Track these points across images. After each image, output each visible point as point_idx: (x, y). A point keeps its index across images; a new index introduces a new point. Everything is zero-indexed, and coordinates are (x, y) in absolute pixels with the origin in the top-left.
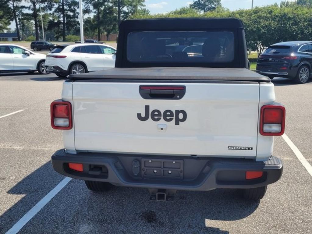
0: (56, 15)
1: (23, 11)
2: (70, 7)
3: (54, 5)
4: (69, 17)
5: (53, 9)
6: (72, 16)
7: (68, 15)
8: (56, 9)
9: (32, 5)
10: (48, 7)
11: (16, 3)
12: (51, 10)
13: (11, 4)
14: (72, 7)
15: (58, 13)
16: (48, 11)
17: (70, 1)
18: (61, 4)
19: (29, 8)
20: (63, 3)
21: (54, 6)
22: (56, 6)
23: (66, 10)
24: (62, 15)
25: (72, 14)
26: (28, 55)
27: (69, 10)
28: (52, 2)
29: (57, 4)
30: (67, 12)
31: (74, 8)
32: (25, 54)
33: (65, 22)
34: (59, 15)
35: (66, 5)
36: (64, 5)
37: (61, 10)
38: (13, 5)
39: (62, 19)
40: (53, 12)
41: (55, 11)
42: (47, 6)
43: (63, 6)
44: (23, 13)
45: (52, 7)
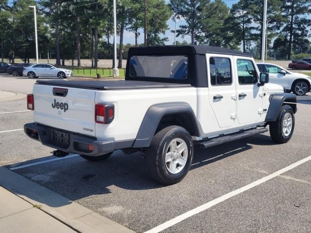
0: (283, 34)
1: (251, 32)
2: (299, 26)
3: (283, 24)
4: (296, 35)
5: (281, 29)
6: (300, 35)
7: (296, 33)
8: (284, 28)
9: (260, 26)
10: (276, 27)
11: (246, 25)
12: (279, 29)
13: (242, 26)
14: (302, 26)
15: (285, 32)
16: (276, 30)
17: (299, 20)
18: (289, 23)
19: (257, 29)
20: (292, 22)
21: (283, 26)
22: (285, 25)
23: (294, 28)
24: (289, 34)
25: (300, 32)
26: (284, 74)
27: (297, 29)
28: (281, 22)
29: (285, 24)
30: (296, 31)
31: (303, 26)
32: (282, 73)
33: (292, 40)
34: (286, 34)
35: (294, 24)
36: (293, 23)
37: (289, 29)
38: (243, 27)
39: (289, 38)
40: (281, 31)
41: (283, 30)
42: (275, 25)
43: (292, 25)
44: (251, 33)
45: (281, 27)
